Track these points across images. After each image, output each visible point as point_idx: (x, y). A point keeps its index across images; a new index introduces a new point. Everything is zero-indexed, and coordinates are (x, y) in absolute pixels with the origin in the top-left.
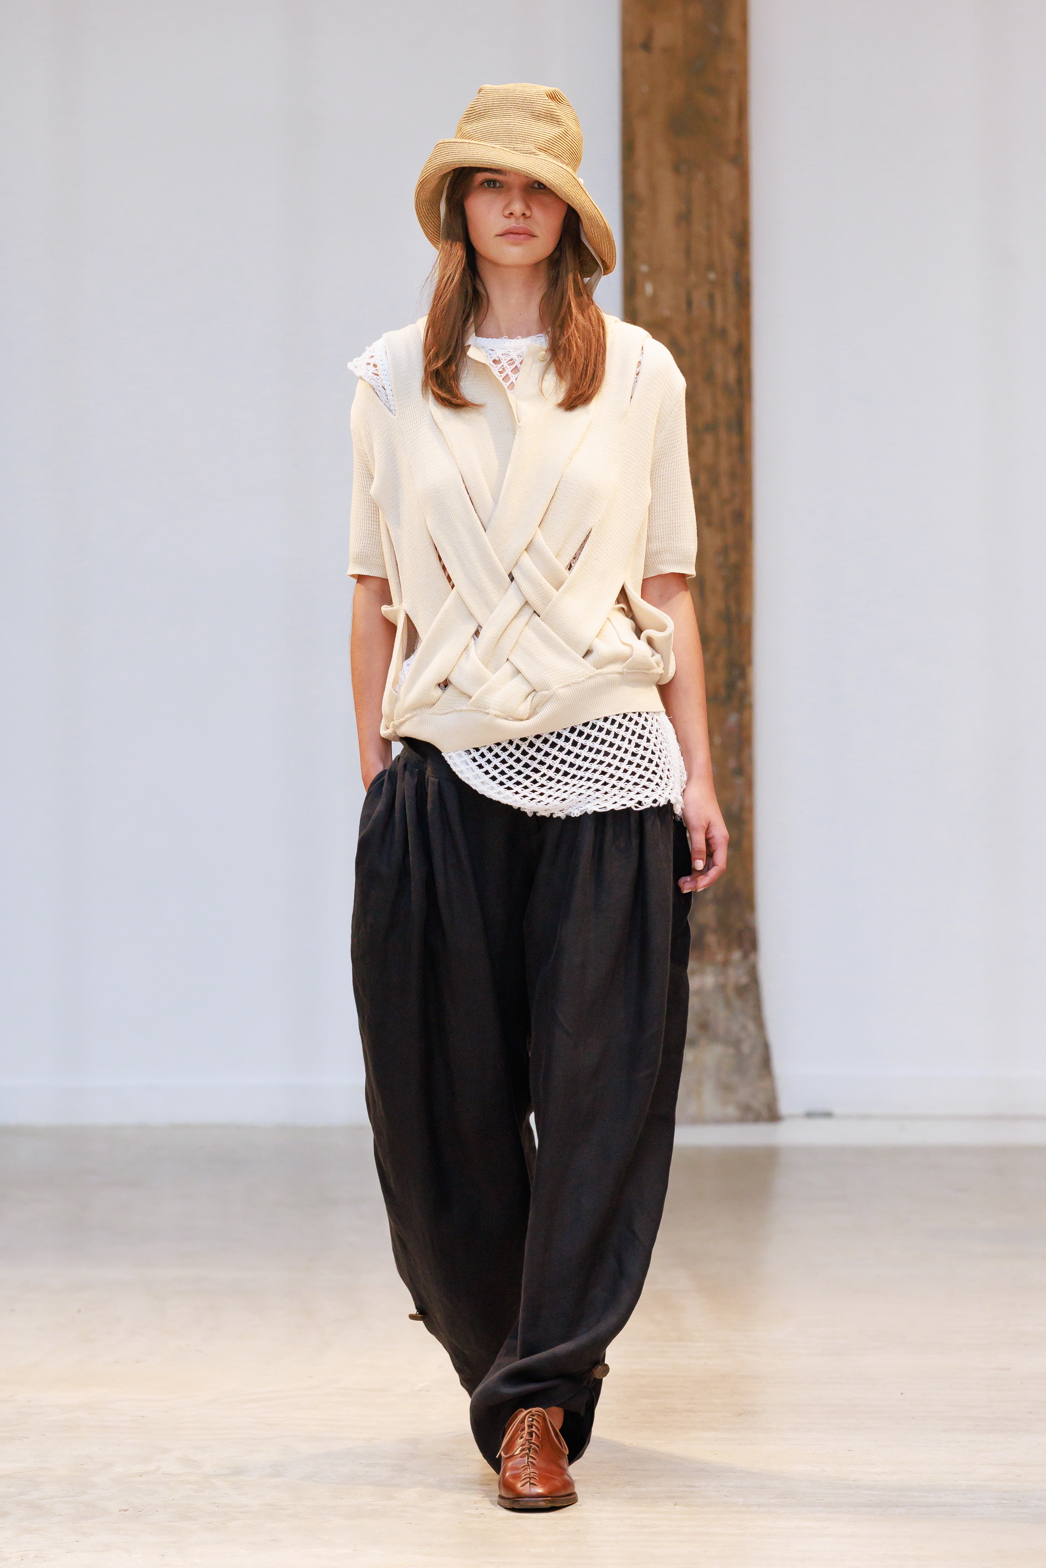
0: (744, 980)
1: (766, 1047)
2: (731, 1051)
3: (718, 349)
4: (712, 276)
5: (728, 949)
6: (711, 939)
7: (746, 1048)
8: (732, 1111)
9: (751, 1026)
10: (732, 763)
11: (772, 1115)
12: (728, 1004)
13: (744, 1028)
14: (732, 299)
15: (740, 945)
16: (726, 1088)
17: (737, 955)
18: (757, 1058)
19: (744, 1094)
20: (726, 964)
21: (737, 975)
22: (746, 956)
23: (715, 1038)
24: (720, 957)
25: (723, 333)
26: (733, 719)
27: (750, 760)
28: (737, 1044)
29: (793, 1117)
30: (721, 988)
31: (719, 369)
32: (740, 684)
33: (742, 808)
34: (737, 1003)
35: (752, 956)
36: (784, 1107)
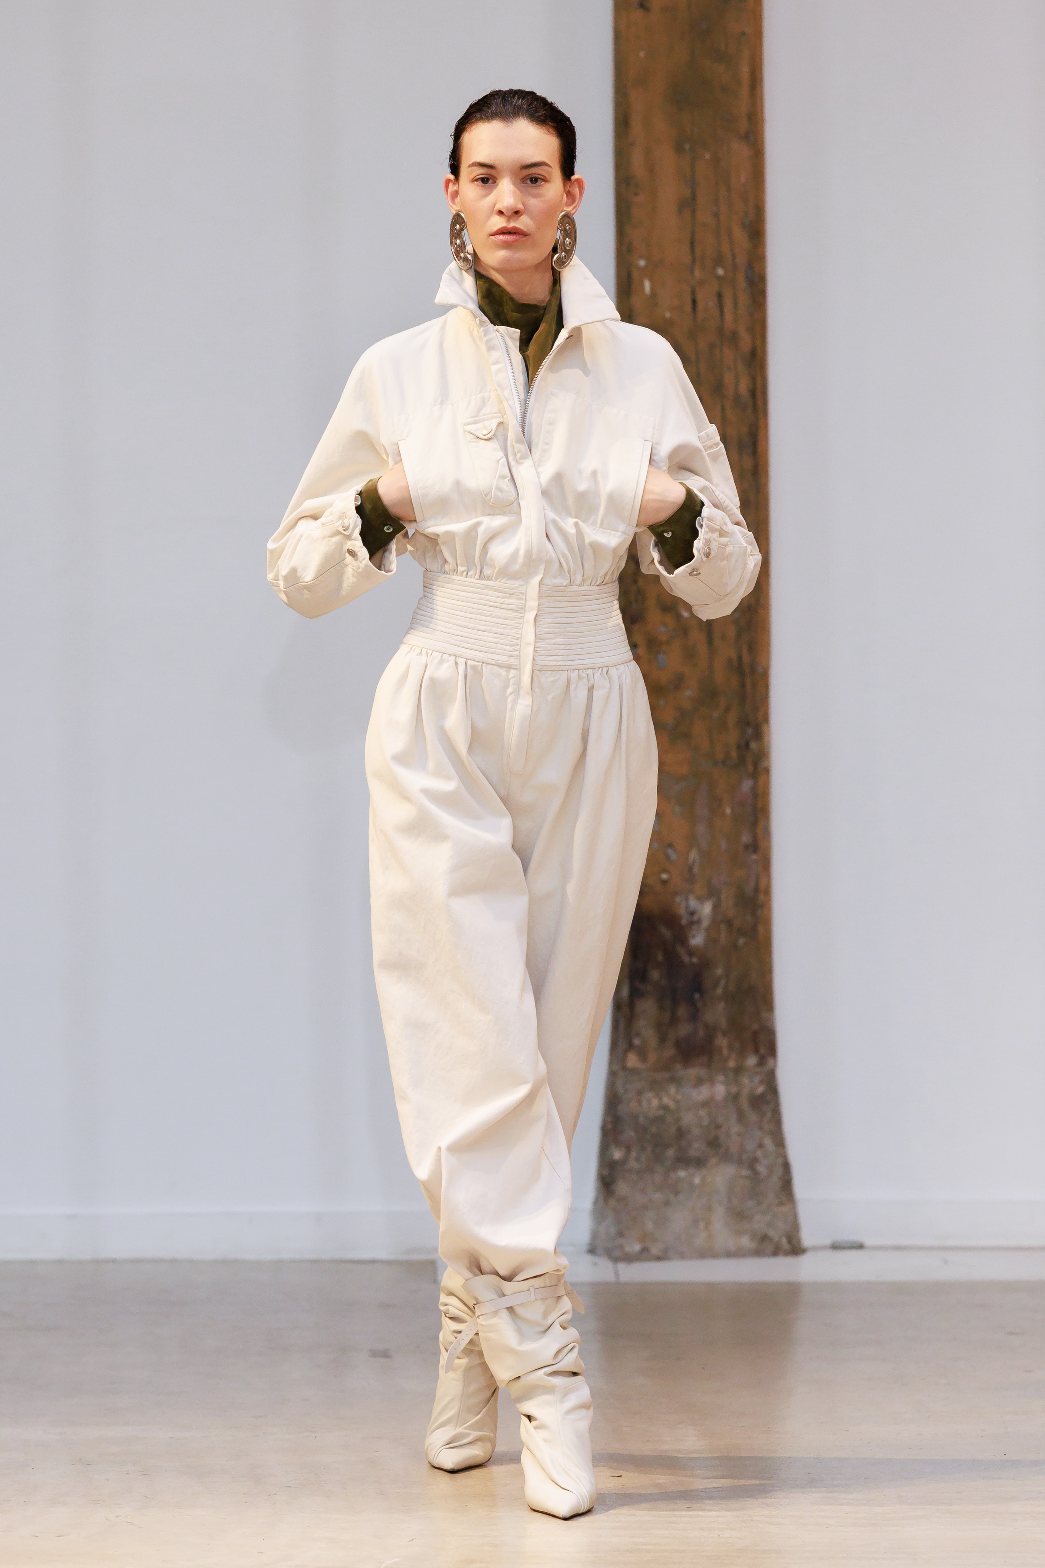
0: (760, 1090)
1: (786, 1167)
2: (745, 1172)
3: (728, 355)
4: (720, 272)
5: (742, 1054)
6: (722, 1042)
7: (761, 1169)
8: (745, 1241)
9: (768, 1142)
10: (745, 838)
11: (795, 1249)
12: (741, 1117)
13: (761, 1146)
14: (744, 299)
15: (756, 1051)
16: (739, 1215)
17: (752, 1061)
18: (775, 1180)
19: (760, 1222)
20: (739, 1070)
21: (751, 1084)
22: (762, 1062)
23: (726, 1158)
24: (732, 1064)
25: (733, 338)
26: (746, 785)
27: (767, 832)
28: (752, 1163)
29: (816, 1248)
30: (735, 1098)
31: (729, 379)
32: (753, 745)
33: (756, 890)
34: (753, 1117)
35: (771, 1062)
36: (807, 1238)
